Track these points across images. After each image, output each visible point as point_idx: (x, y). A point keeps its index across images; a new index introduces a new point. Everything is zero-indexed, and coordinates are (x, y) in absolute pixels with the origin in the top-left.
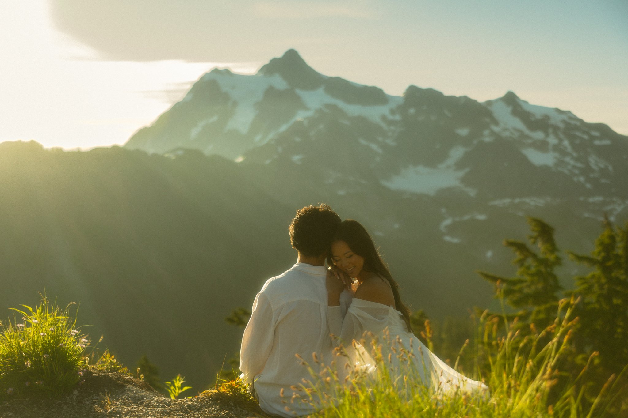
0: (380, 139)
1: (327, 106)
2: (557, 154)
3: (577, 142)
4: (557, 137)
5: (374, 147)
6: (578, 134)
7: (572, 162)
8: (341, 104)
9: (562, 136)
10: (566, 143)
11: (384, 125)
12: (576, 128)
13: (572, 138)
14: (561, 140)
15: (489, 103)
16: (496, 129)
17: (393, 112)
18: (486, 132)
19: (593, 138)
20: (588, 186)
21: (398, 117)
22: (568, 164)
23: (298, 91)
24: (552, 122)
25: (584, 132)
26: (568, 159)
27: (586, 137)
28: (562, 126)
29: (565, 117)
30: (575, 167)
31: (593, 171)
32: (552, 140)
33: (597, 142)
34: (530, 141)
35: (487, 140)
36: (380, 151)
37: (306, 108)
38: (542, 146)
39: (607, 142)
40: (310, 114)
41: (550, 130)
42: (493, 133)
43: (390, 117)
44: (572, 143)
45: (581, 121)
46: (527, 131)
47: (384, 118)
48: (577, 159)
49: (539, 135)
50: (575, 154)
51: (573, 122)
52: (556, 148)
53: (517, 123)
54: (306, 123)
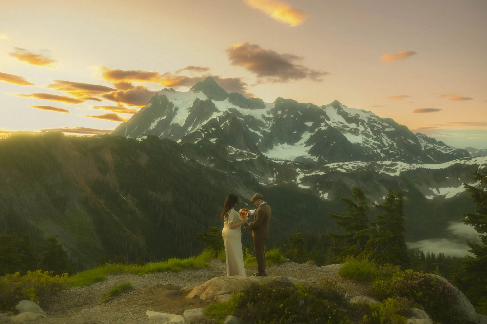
0: (261, 128)
1: (230, 109)
2: (364, 136)
3: (376, 129)
4: (364, 126)
5: (258, 133)
6: (375, 124)
7: (373, 141)
8: (238, 108)
9: (366, 126)
10: (369, 130)
11: (264, 121)
12: (375, 122)
13: (372, 127)
14: (366, 128)
15: (324, 107)
16: (328, 122)
17: (268, 113)
18: (323, 124)
19: (384, 127)
20: (382, 155)
21: (271, 116)
22: (371, 142)
23: (213, 101)
24: (360, 118)
25: (379, 124)
26: (370, 139)
27: (380, 126)
28: (366, 120)
29: (368, 115)
30: (374, 144)
31: (385, 146)
32: (361, 129)
33: (387, 130)
34: (349, 129)
35: (323, 128)
36: (262, 135)
37: (218, 111)
38: (355, 132)
39: (393, 129)
40: (221, 114)
41: (360, 123)
42: (326, 125)
43: (267, 116)
44: (372, 130)
45: (377, 117)
46: (346, 124)
47: (263, 116)
48: (376, 139)
49: (353, 126)
50: (375, 137)
51: (373, 118)
52: (363, 133)
53: (340, 119)
54: (218, 119)
